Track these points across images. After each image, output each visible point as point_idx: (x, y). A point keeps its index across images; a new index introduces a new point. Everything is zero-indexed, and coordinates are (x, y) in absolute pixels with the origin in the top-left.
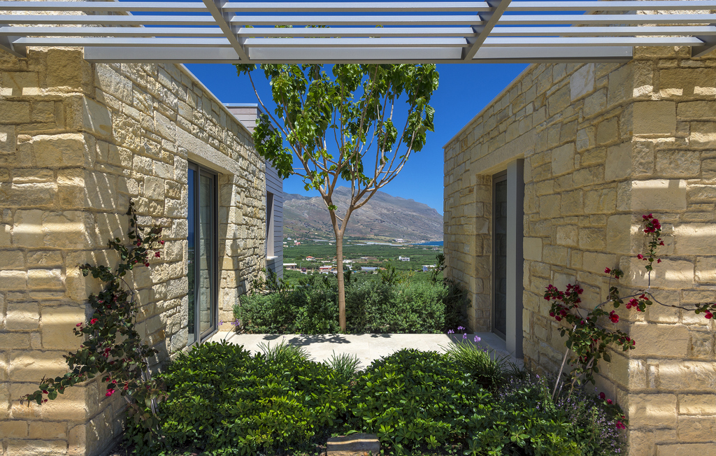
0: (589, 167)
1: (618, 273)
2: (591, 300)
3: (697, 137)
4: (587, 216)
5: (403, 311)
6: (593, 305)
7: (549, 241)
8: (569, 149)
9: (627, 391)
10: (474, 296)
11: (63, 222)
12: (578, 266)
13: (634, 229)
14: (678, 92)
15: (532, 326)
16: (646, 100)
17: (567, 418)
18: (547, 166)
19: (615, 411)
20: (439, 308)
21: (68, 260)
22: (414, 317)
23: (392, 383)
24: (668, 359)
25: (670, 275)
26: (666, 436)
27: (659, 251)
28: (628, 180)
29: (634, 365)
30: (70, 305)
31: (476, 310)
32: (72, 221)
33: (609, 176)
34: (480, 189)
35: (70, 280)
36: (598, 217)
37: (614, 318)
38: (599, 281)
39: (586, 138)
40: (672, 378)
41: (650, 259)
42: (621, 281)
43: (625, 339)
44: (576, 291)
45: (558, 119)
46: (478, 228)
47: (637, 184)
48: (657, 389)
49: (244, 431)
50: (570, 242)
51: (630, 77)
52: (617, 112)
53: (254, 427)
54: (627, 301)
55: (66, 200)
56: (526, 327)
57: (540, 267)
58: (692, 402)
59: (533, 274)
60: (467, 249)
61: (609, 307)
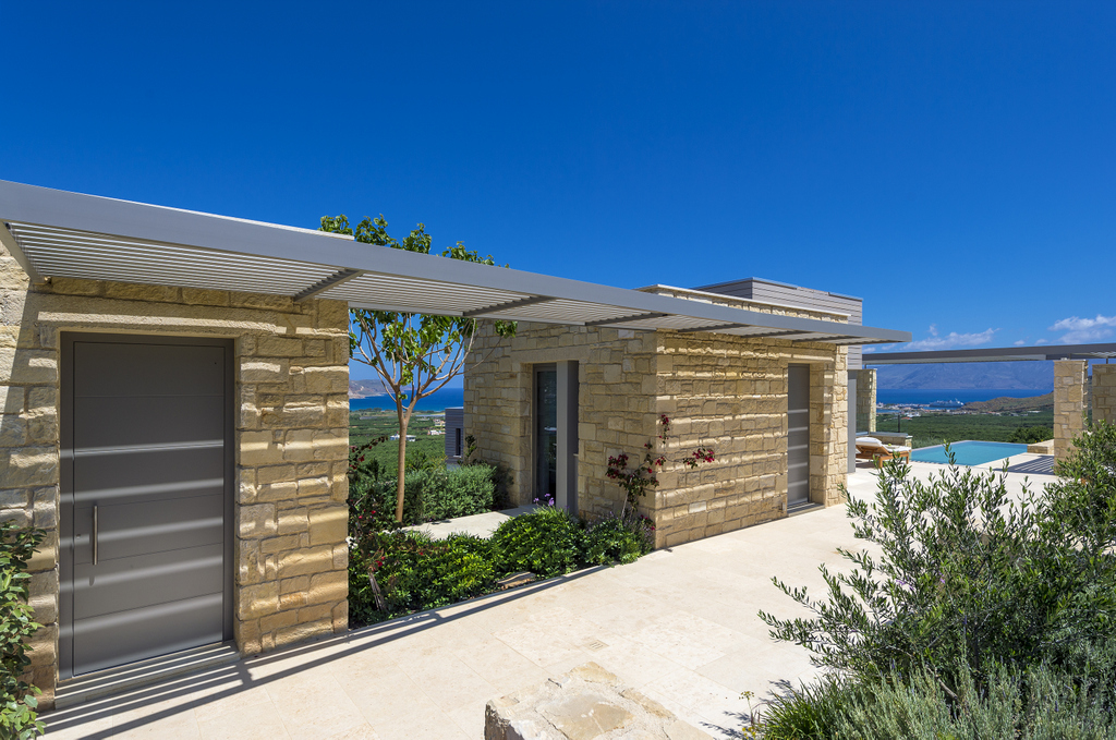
0: (631, 383)
1: (649, 446)
2: (633, 464)
3: (680, 373)
4: (631, 412)
5: (459, 495)
6: (636, 466)
7: (602, 426)
8: (617, 368)
9: (654, 510)
10: (518, 474)
11: (331, 438)
12: (625, 443)
13: (658, 422)
14: (673, 350)
15: (587, 487)
16: (661, 354)
17: (630, 531)
18: (600, 375)
19: (650, 522)
20: (489, 487)
21: (335, 468)
22: (469, 499)
23: (532, 534)
24: (670, 490)
25: (671, 445)
26: (670, 530)
27: (667, 433)
28: (655, 396)
29: (658, 494)
30: (335, 505)
31: (519, 486)
32: (339, 436)
33: (644, 391)
34: (523, 376)
35: (336, 485)
36: (638, 414)
37: (650, 471)
38: (638, 452)
39: (629, 365)
40: (672, 499)
41: (665, 438)
42: (651, 450)
43: (654, 482)
44: (623, 460)
45: (608, 345)
46: (522, 412)
47: (659, 398)
48: (666, 507)
49: (456, 582)
50: (619, 428)
51: (655, 340)
52: (649, 356)
53: (462, 578)
54: (656, 461)
55: (334, 420)
56: (581, 488)
57: (594, 445)
58: (679, 510)
59: (588, 450)
60: (506, 430)
61: (647, 465)
